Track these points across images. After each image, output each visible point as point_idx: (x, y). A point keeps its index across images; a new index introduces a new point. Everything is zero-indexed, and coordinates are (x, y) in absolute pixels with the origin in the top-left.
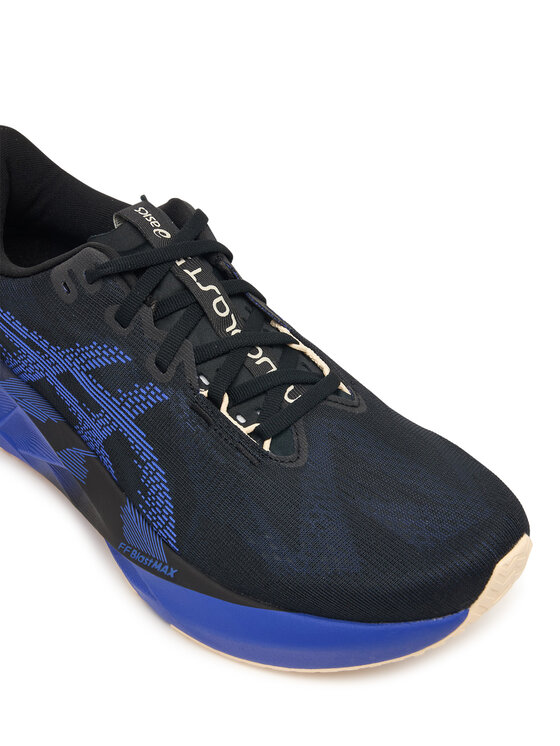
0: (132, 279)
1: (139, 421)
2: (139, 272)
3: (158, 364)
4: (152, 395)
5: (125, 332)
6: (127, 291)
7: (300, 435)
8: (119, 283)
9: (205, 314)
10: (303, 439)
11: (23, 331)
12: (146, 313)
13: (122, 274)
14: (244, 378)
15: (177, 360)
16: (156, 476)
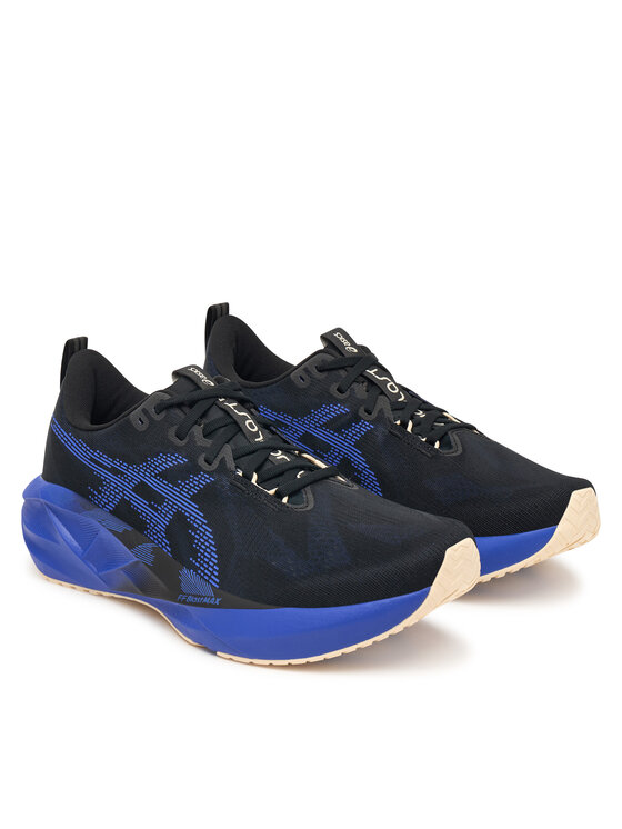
0: (186, 409)
1: (193, 498)
2: (192, 404)
3: (206, 461)
4: (202, 480)
5: (183, 443)
6: (183, 416)
7: (308, 494)
8: (178, 411)
9: (241, 430)
10: (310, 496)
11: (108, 462)
12: (198, 431)
13: (180, 405)
14: (268, 466)
15: (220, 456)
16: (205, 537)
